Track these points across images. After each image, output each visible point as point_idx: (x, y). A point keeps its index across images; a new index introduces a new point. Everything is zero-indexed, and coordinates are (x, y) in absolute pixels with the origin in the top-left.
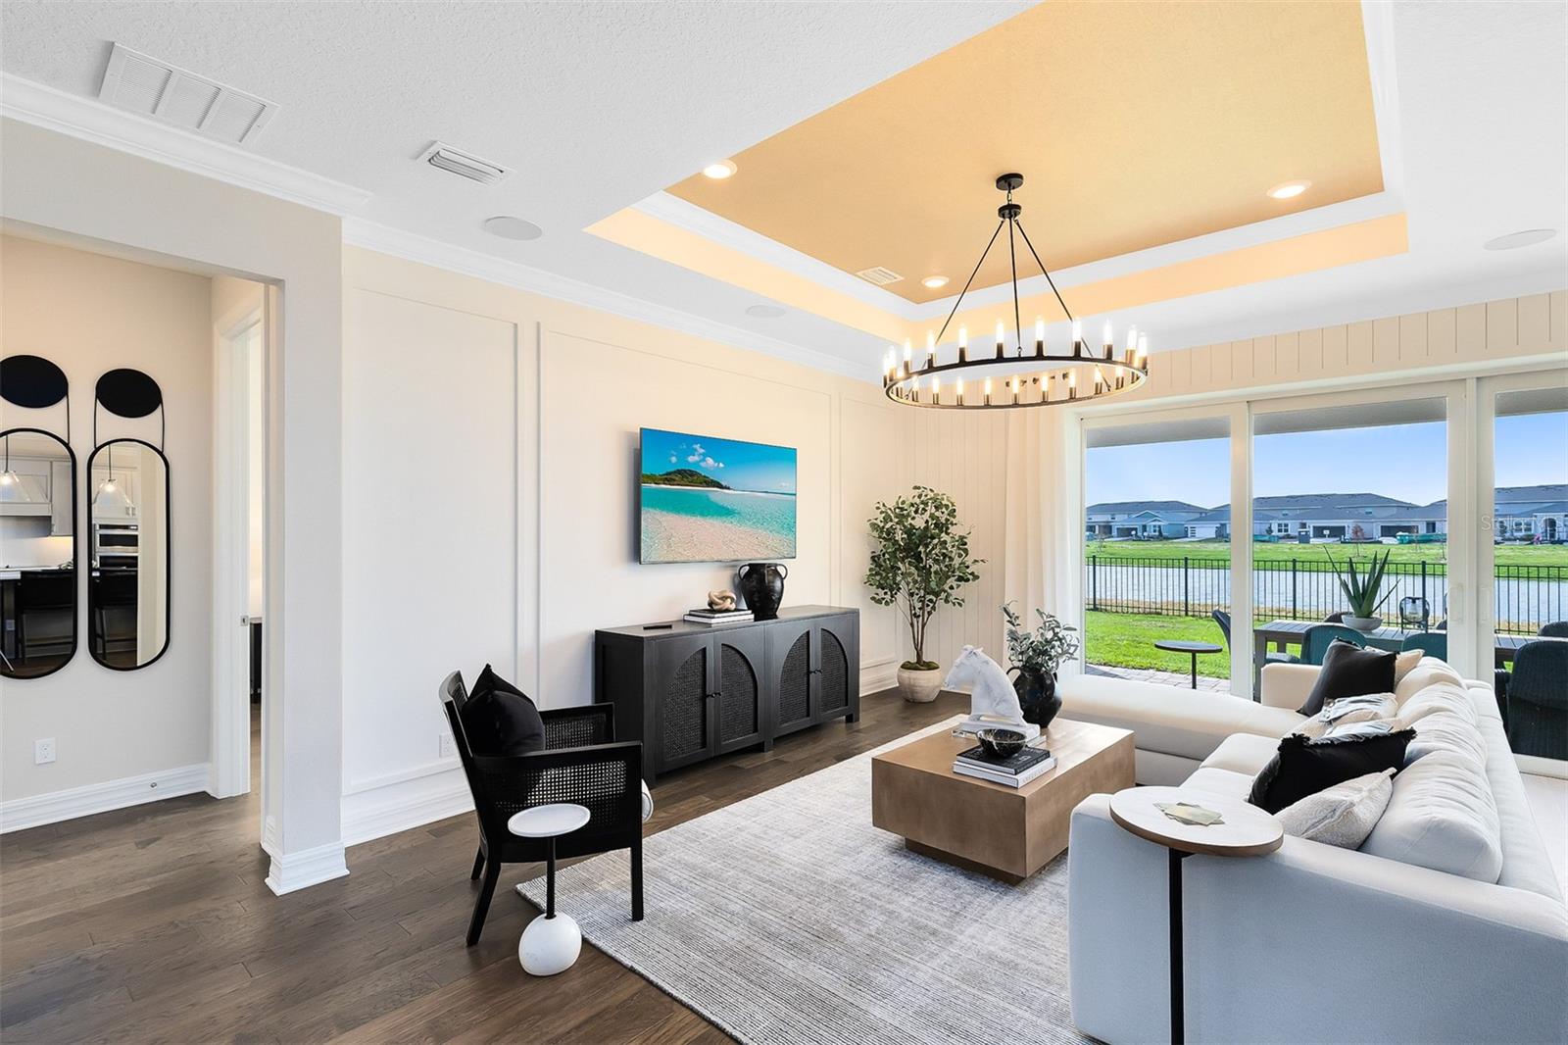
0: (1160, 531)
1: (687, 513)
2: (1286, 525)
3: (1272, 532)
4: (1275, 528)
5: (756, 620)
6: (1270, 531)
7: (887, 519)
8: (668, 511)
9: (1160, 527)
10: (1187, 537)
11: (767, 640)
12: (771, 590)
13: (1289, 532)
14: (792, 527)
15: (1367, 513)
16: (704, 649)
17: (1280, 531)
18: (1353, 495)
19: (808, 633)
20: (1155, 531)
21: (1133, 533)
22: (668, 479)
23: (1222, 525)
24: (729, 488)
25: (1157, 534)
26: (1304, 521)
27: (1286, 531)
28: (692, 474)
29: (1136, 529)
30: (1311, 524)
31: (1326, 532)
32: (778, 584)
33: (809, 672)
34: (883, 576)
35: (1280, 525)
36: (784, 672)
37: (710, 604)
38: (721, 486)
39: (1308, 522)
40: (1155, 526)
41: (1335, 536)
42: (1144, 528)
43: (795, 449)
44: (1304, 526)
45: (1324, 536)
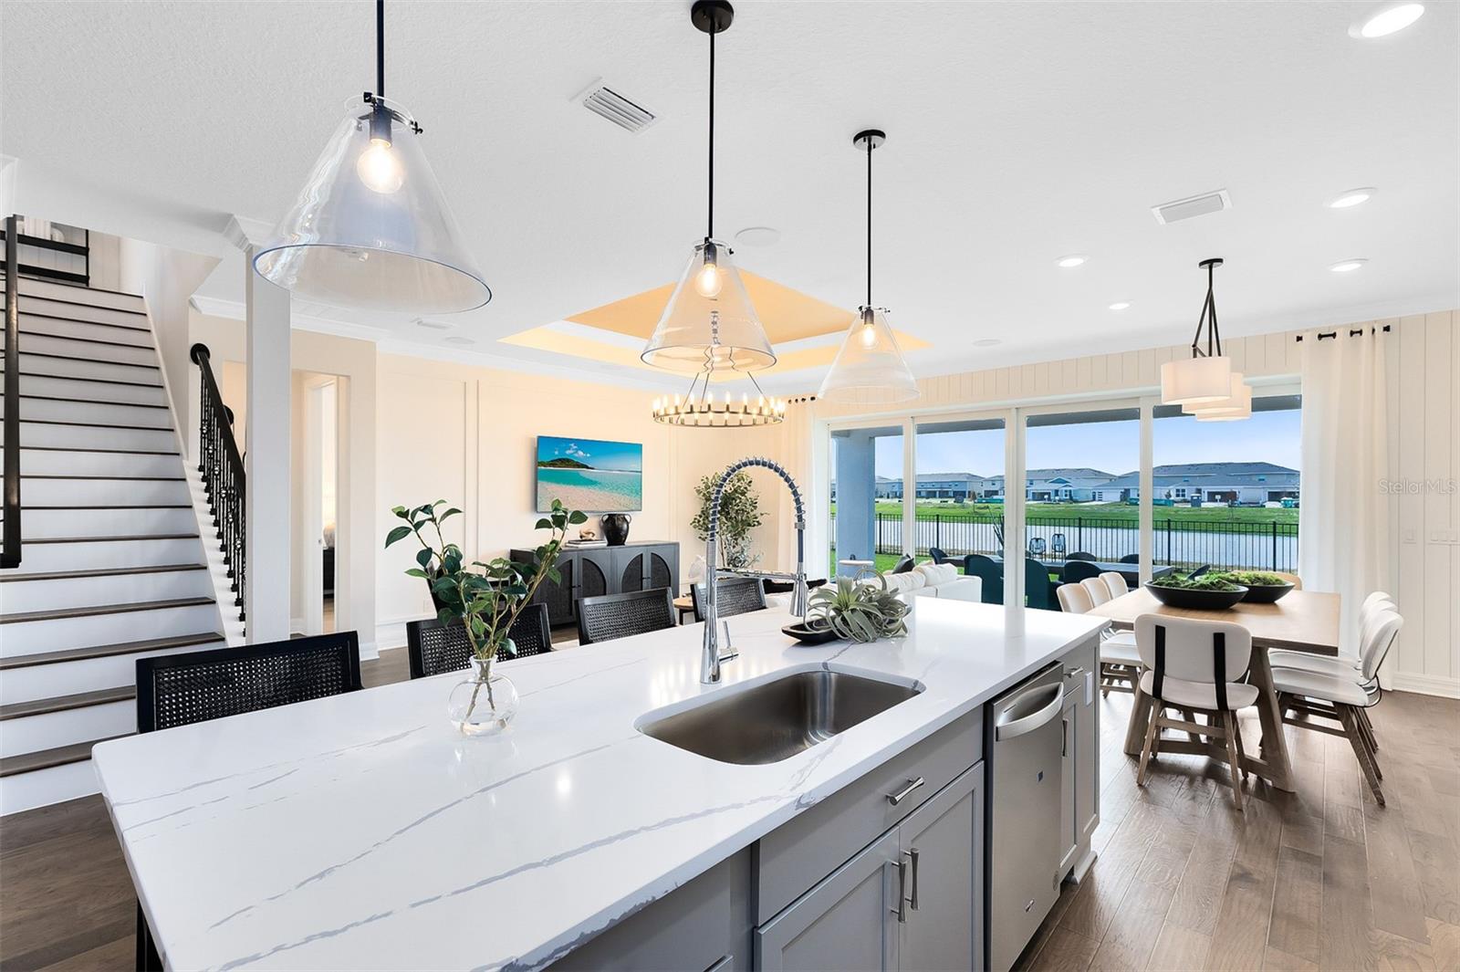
0: (1070, 495)
1: (564, 483)
2: (1184, 491)
3: (1170, 496)
4: (1173, 493)
5: (608, 545)
6: (1169, 495)
7: (707, 487)
8: (552, 482)
9: (1070, 491)
10: (1094, 500)
11: (612, 558)
12: (621, 530)
13: (1186, 497)
14: (639, 492)
15: (1260, 480)
16: (571, 561)
17: (1178, 496)
18: (1248, 464)
19: (642, 555)
20: (1066, 495)
21: (1046, 497)
22: (553, 463)
23: (1125, 490)
24: (592, 469)
25: (1068, 497)
26: (1199, 487)
27: (1183, 495)
28: (568, 460)
29: (1049, 494)
30: (1206, 489)
31: (1218, 497)
32: (625, 526)
33: (642, 579)
34: (704, 524)
35: (1178, 490)
36: (624, 577)
37: (581, 537)
38: (588, 468)
39: (1203, 488)
40: (1066, 491)
41: (1225, 501)
42: (1057, 491)
43: (641, 445)
44: (1199, 491)
45: (1216, 501)
